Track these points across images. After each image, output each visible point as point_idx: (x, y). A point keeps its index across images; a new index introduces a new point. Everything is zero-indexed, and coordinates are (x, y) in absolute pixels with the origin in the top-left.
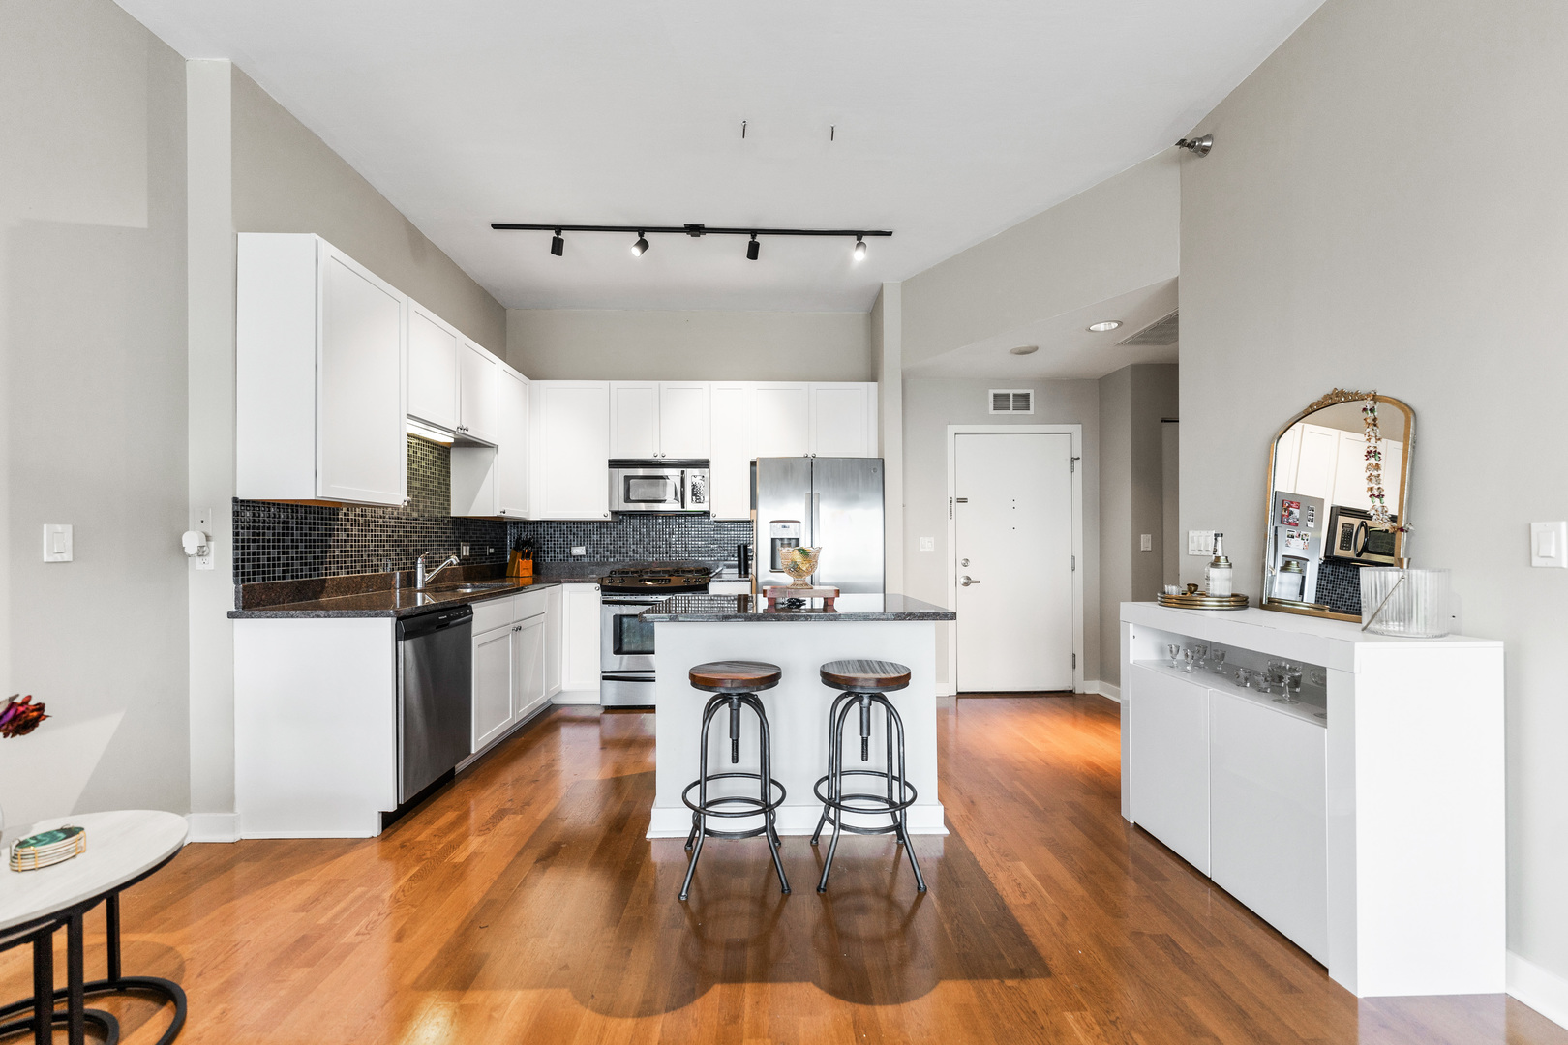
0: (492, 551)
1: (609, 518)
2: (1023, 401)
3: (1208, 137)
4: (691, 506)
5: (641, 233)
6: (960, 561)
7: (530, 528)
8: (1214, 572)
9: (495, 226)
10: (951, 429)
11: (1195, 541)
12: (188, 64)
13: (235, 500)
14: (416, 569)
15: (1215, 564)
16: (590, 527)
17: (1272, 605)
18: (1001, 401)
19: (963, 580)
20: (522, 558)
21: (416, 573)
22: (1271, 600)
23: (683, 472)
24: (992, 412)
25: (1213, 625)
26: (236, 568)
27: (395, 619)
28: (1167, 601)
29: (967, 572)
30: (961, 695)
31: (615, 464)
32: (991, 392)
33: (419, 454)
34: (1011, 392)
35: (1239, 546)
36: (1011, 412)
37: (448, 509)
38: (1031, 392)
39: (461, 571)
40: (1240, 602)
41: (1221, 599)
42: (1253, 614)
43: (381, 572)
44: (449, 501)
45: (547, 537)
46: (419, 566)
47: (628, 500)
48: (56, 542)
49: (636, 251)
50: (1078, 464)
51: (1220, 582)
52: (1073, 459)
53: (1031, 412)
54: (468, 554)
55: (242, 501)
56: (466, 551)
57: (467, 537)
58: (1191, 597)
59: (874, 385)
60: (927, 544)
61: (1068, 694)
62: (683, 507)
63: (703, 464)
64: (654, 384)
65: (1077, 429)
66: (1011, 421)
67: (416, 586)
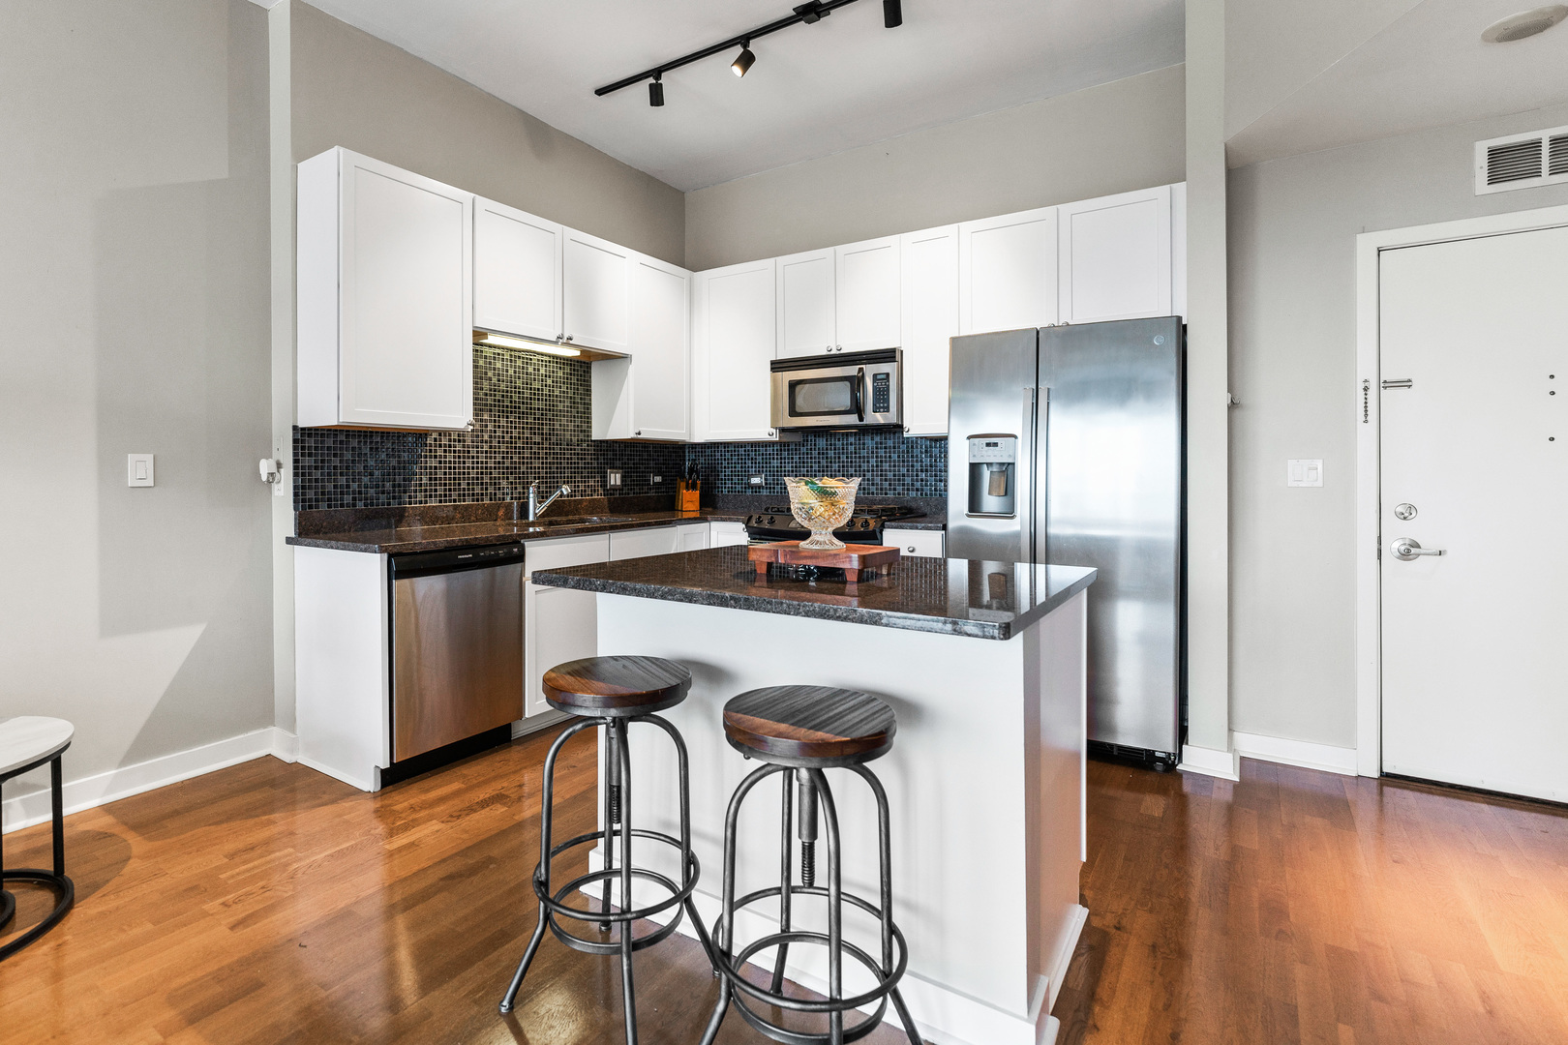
0: (658, 479)
1: (776, 438)
4: (871, 417)
5: (743, 46)
6: (1390, 509)
7: (708, 452)
9: (600, 92)
12: (270, 15)
13: (295, 428)
14: (528, 498)
16: (770, 450)
19: (1399, 548)
20: (687, 488)
21: (528, 503)
23: (862, 370)
24: (1482, 188)
26: (296, 495)
27: (385, 556)
29: (1412, 530)
30: (1389, 779)
31: (777, 366)
32: (1482, 146)
33: (542, 371)
37: (588, 432)
39: (606, 502)
43: (487, 502)
44: (589, 422)
45: (725, 464)
46: (531, 495)
47: (793, 413)
48: (139, 468)
49: (741, 71)
54: (619, 483)
55: (303, 429)
56: (615, 479)
57: (618, 463)
60: (1303, 472)
62: (861, 419)
63: (889, 355)
64: (827, 252)
67: (528, 518)
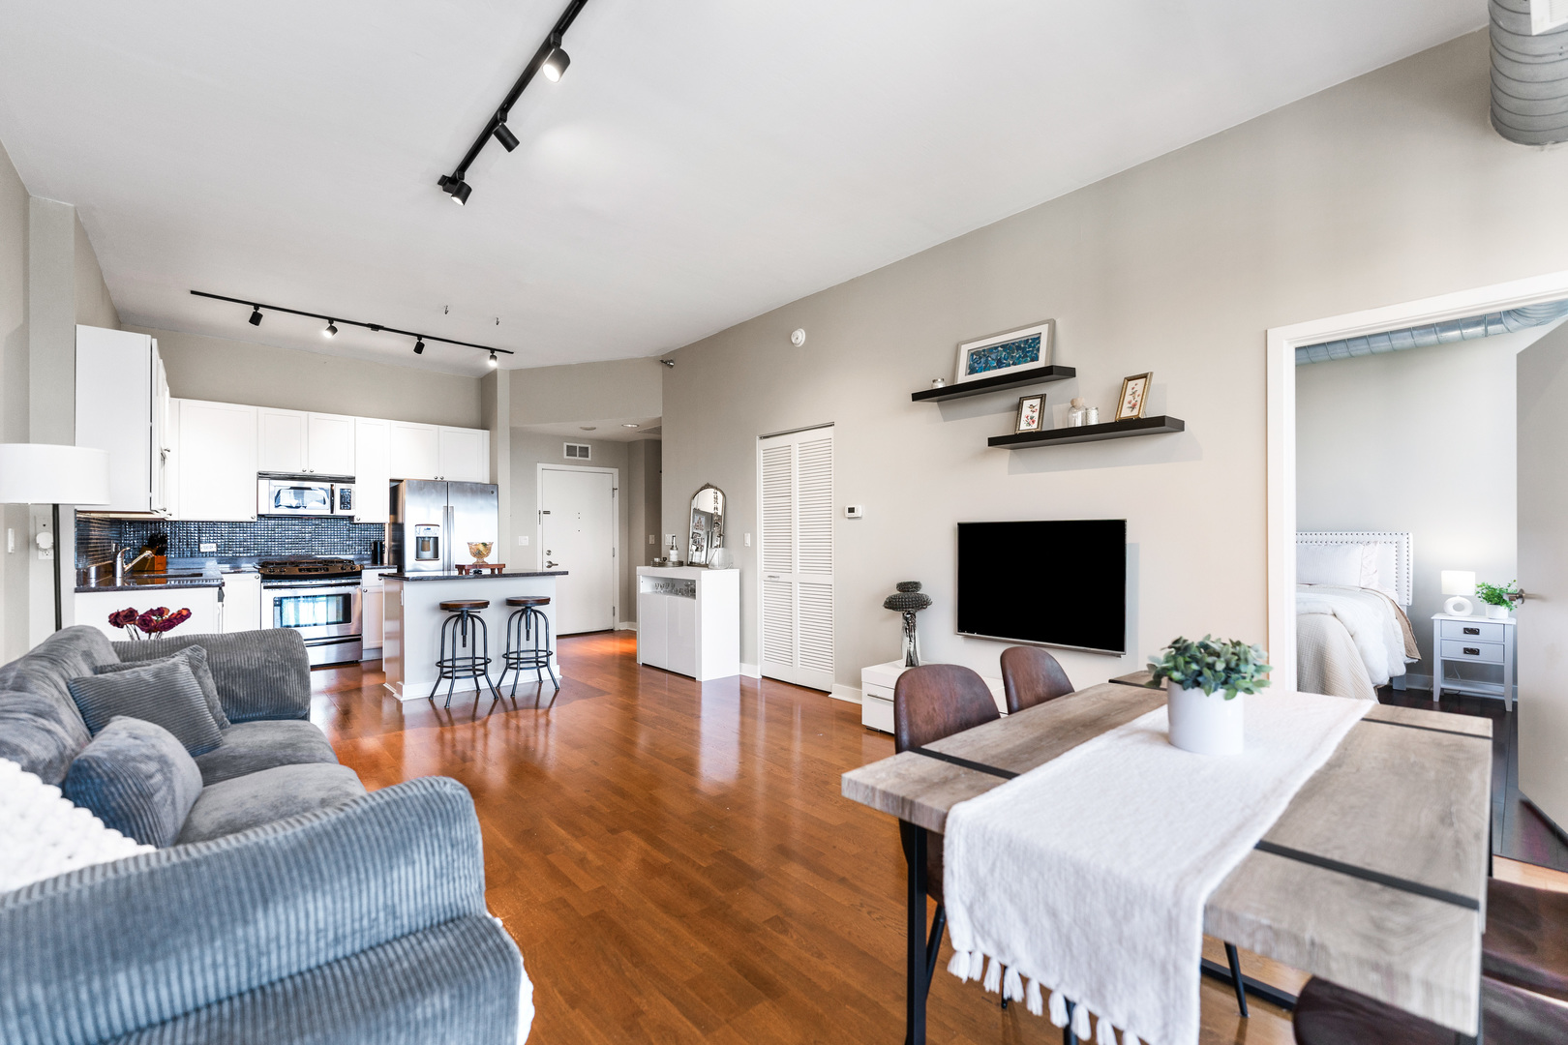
1: (257, 520)
2: (584, 452)
3: (671, 361)
4: (338, 512)
5: (333, 322)
6: (545, 552)
8: (672, 552)
9: (193, 292)
10: (540, 466)
11: (667, 539)
12: (31, 199)
14: (116, 560)
15: (672, 549)
17: (692, 564)
18: (571, 451)
19: (547, 564)
22: (691, 563)
23: (332, 486)
24: (565, 457)
25: (670, 572)
28: (655, 565)
29: (549, 558)
31: (262, 476)
32: (565, 444)
34: (578, 445)
35: (680, 542)
36: (577, 458)
38: (589, 446)
40: (681, 564)
41: (674, 563)
42: (685, 568)
45: (171, 535)
46: (119, 558)
47: (276, 506)
49: (328, 335)
50: (616, 492)
51: (674, 556)
52: (613, 489)
53: (589, 459)
58: (663, 564)
59: (487, 432)
60: (524, 541)
61: (610, 632)
62: (332, 512)
63: (351, 480)
64: (304, 414)
65: (616, 471)
66: (578, 463)
